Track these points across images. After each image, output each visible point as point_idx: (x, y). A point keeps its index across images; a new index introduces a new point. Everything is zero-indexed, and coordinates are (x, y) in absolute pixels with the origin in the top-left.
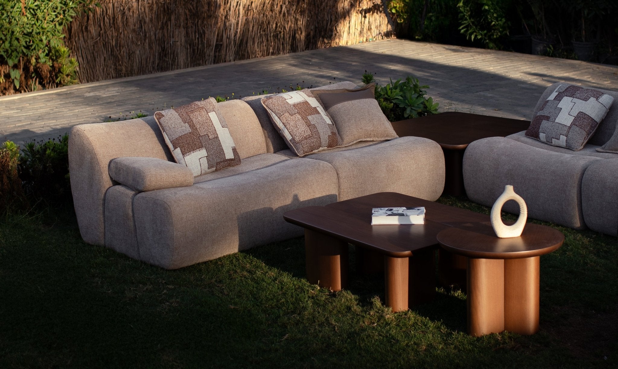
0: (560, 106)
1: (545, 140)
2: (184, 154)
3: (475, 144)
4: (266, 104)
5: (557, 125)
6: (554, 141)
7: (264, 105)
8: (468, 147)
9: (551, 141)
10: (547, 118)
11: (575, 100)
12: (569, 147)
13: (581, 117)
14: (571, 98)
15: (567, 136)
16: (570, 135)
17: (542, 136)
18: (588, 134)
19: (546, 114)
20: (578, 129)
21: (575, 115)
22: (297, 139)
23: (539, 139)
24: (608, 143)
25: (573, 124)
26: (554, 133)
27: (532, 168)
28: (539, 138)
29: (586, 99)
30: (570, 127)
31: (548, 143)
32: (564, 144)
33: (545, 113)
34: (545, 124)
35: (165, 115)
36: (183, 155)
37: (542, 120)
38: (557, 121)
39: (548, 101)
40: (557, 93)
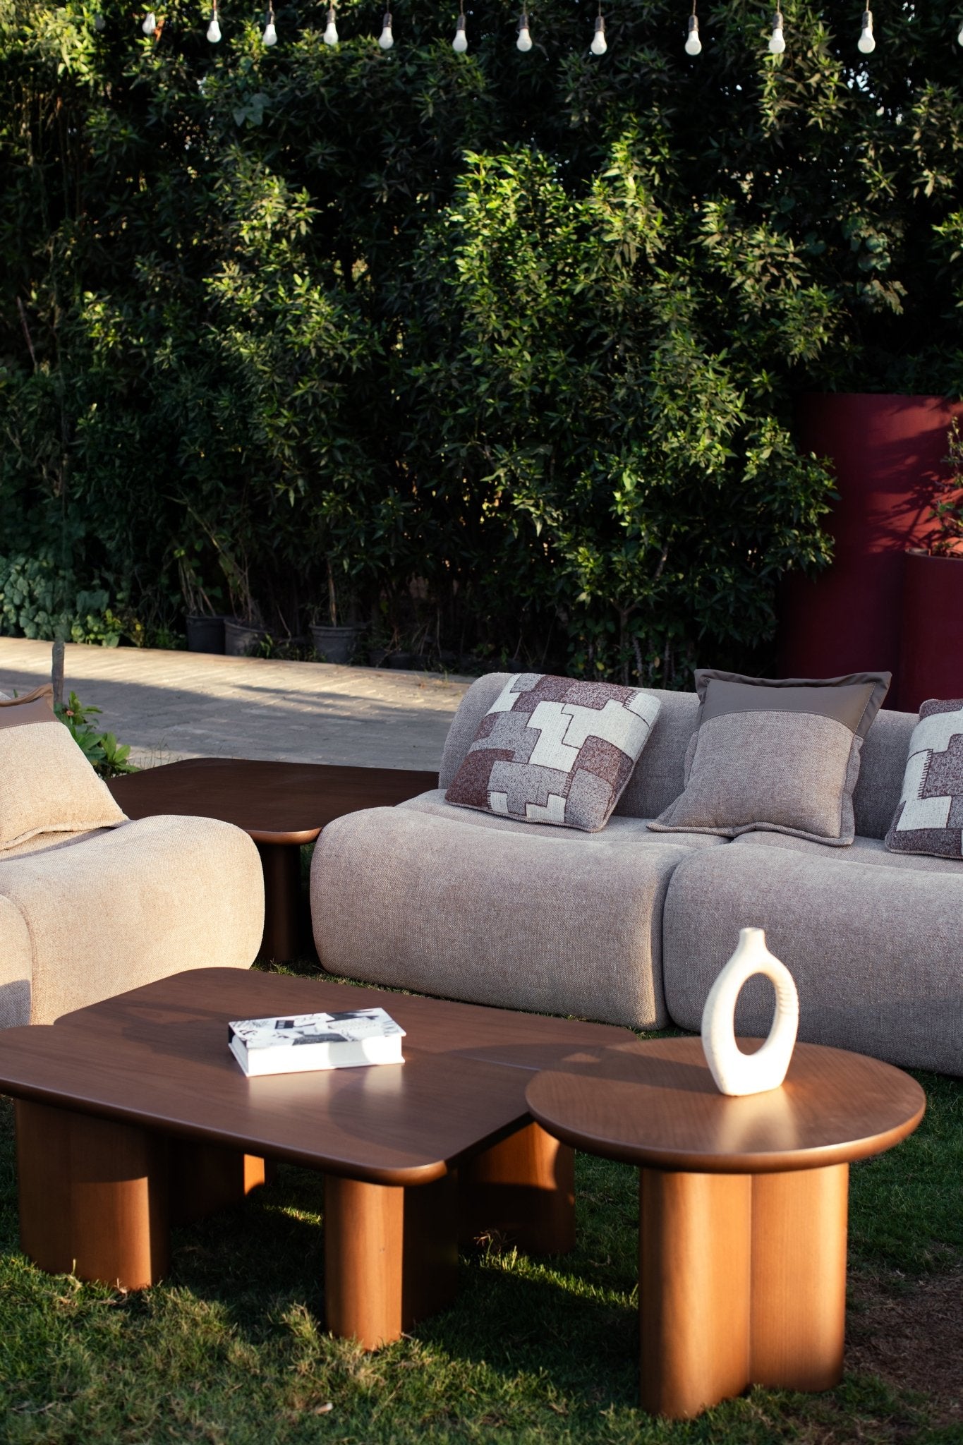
0: (534, 723)
1: (505, 811)
3: (338, 827)
5: (537, 770)
6: (533, 812)
8: (323, 835)
9: (522, 812)
10: (508, 756)
11: (570, 708)
12: (573, 824)
13: (593, 748)
14: (559, 705)
15: (566, 797)
16: (574, 795)
17: (497, 801)
18: (616, 790)
19: (501, 745)
20: (591, 778)
21: (580, 743)
23: (485, 809)
24: (678, 807)
25: (578, 765)
26: (530, 791)
27: (516, 880)
28: (489, 806)
29: (597, 707)
30: (571, 775)
31: (515, 816)
32: (560, 818)
33: (497, 740)
34: (500, 769)
37: (492, 760)
38: (534, 760)
39: (495, 715)
40: (517, 695)
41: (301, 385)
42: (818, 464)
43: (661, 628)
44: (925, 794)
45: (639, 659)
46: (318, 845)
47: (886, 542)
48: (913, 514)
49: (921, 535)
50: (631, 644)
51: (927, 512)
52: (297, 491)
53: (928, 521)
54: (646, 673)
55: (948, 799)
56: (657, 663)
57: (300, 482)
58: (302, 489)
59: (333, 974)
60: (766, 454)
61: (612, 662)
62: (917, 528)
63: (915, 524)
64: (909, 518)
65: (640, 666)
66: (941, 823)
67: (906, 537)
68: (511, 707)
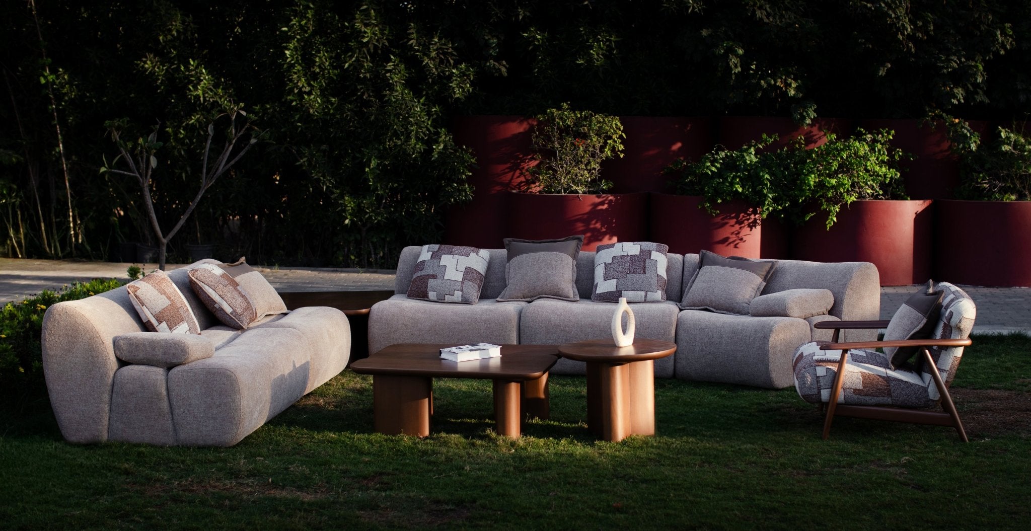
0: (442, 263)
1: (435, 299)
4: (195, 276)
5: (448, 281)
6: (448, 298)
7: (193, 278)
8: (371, 309)
9: (443, 298)
10: (434, 277)
11: (456, 257)
12: (465, 301)
13: (469, 272)
14: (451, 256)
15: (462, 291)
16: (465, 290)
17: (432, 295)
18: (479, 288)
19: (430, 273)
20: (470, 283)
21: (464, 270)
22: (239, 311)
23: (426, 299)
24: (506, 291)
25: (464, 278)
26: (447, 290)
27: (459, 320)
28: (428, 297)
30: (463, 282)
31: (440, 300)
32: (460, 299)
33: (427, 271)
34: (432, 282)
35: (140, 287)
37: (428, 279)
38: (446, 277)
39: (423, 262)
40: (431, 253)
41: (193, 117)
42: (466, 151)
43: (383, 236)
44: (605, 279)
45: (373, 252)
46: (371, 315)
47: (498, 188)
48: (511, 173)
49: (516, 184)
50: (368, 245)
51: (518, 172)
53: (518, 177)
54: (376, 259)
55: (615, 280)
56: (381, 254)
60: (442, 146)
61: (358, 256)
62: (513, 181)
63: (512, 179)
64: (509, 176)
65: (373, 256)
66: (614, 289)
67: (508, 184)
68: (430, 258)
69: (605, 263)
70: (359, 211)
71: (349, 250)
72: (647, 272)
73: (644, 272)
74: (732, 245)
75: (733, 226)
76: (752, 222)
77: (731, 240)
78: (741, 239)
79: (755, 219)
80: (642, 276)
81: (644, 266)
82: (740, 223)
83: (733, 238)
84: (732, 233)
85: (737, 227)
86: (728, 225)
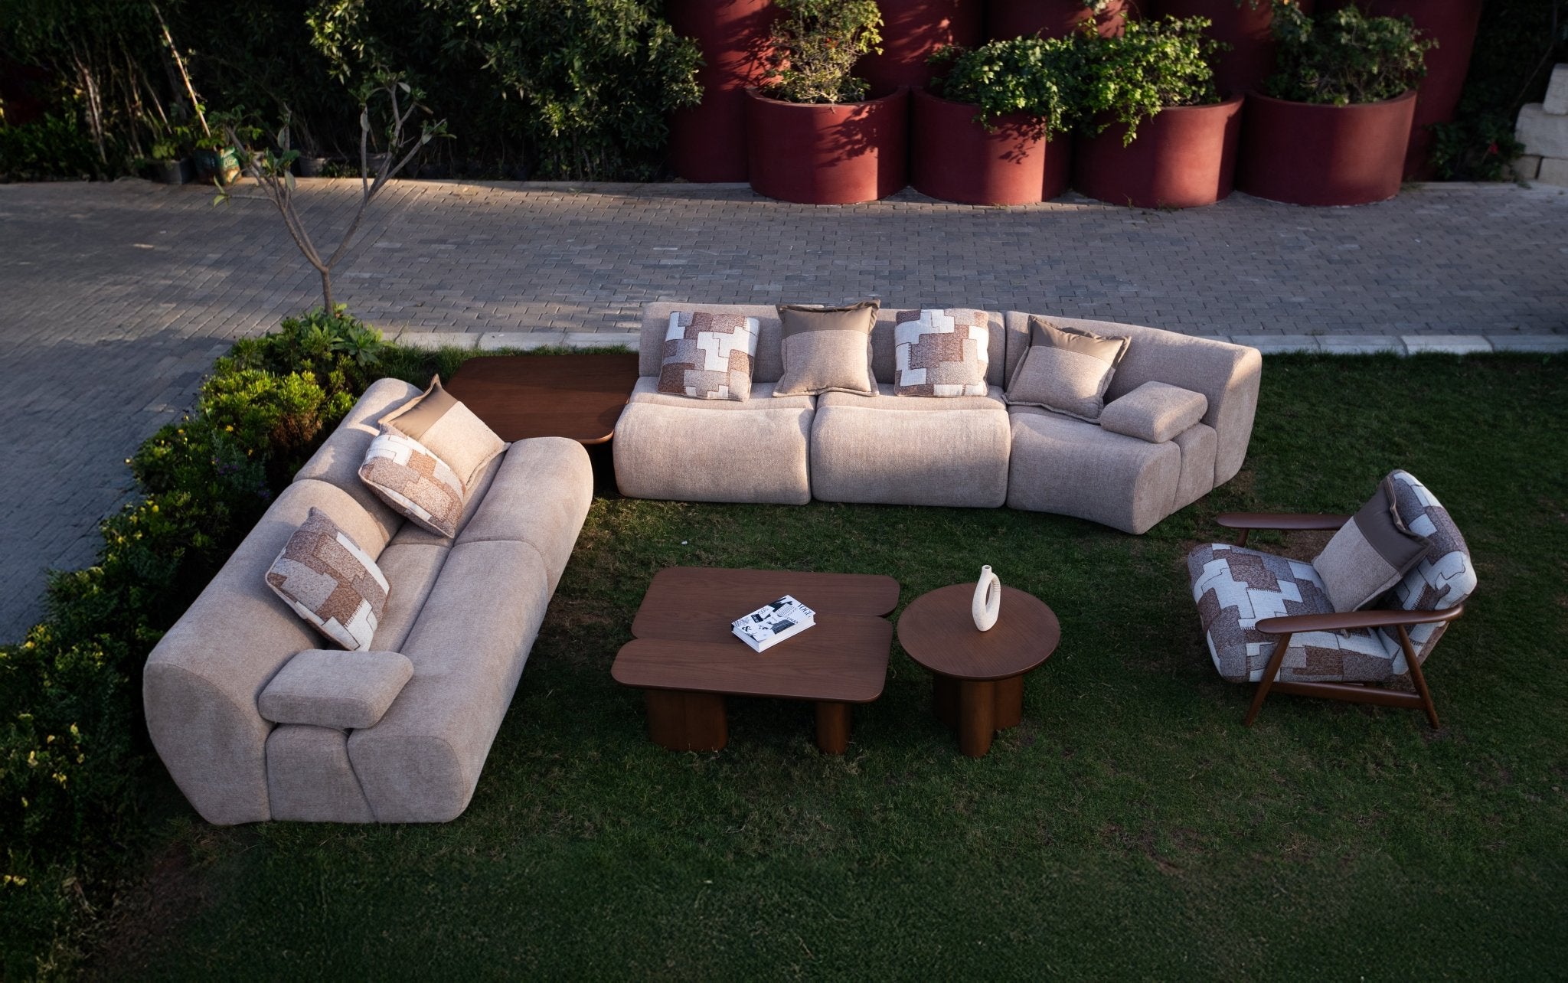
0: (701, 345)
1: (695, 395)
2: (343, 623)
4: (371, 478)
5: (709, 373)
6: (711, 394)
7: (368, 481)
9: (704, 395)
10: (691, 366)
11: (717, 335)
12: (733, 398)
13: (734, 354)
14: (709, 334)
15: (728, 385)
16: (731, 382)
17: (690, 390)
18: (750, 373)
19: (686, 361)
20: (737, 372)
21: (728, 355)
22: (440, 516)
23: (683, 395)
25: (730, 367)
26: (708, 382)
28: (685, 393)
29: (731, 331)
30: (728, 374)
31: (701, 397)
32: (727, 395)
33: (682, 358)
34: (688, 373)
35: (287, 575)
36: (343, 625)
37: (683, 370)
38: (706, 368)
39: (674, 341)
40: (683, 329)
42: (690, 43)
43: (598, 141)
44: (912, 367)
45: (587, 160)
47: (736, 82)
48: (749, 64)
49: (754, 77)
50: (581, 152)
51: (756, 63)
52: (344, 74)
53: (757, 68)
54: (592, 168)
55: (923, 370)
56: (598, 162)
57: (345, 67)
58: (348, 73)
59: (631, 499)
60: (660, 42)
61: (571, 164)
62: (752, 73)
63: (750, 71)
64: (746, 68)
65: (588, 165)
66: (923, 381)
67: (745, 78)
68: (682, 337)
69: (910, 343)
70: (568, 118)
71: (559, 157)
72: (964, 358)
73: (962, 359)
74: (1015, 161)
75: (1016, 139)
76: (1037, 133)
77: (1014, 155)
78: (1024, 154)
79: (1041, 129)
80: (959, 364)
81: (961, 350)
82: (1025, 134)
83: (1016, 152)
84: (1015, 147)
85: (1021, 139)
86: (1011, 138)
